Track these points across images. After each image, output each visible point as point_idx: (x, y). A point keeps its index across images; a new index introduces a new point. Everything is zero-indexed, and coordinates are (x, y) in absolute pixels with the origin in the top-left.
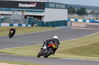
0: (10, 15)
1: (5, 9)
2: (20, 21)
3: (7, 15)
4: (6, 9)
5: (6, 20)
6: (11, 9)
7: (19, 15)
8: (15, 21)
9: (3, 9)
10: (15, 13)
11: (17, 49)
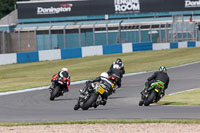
0: (169, 25)
1: (158, 14)
2: (190, 35)
3: (163, 26)
4: (161, 14)
5: (163, 36)
6: (170, 13)
7: (187, 23)
8: (181, 37)
9: (153, 14)
10: (180, 20)
11: (191, 93)
